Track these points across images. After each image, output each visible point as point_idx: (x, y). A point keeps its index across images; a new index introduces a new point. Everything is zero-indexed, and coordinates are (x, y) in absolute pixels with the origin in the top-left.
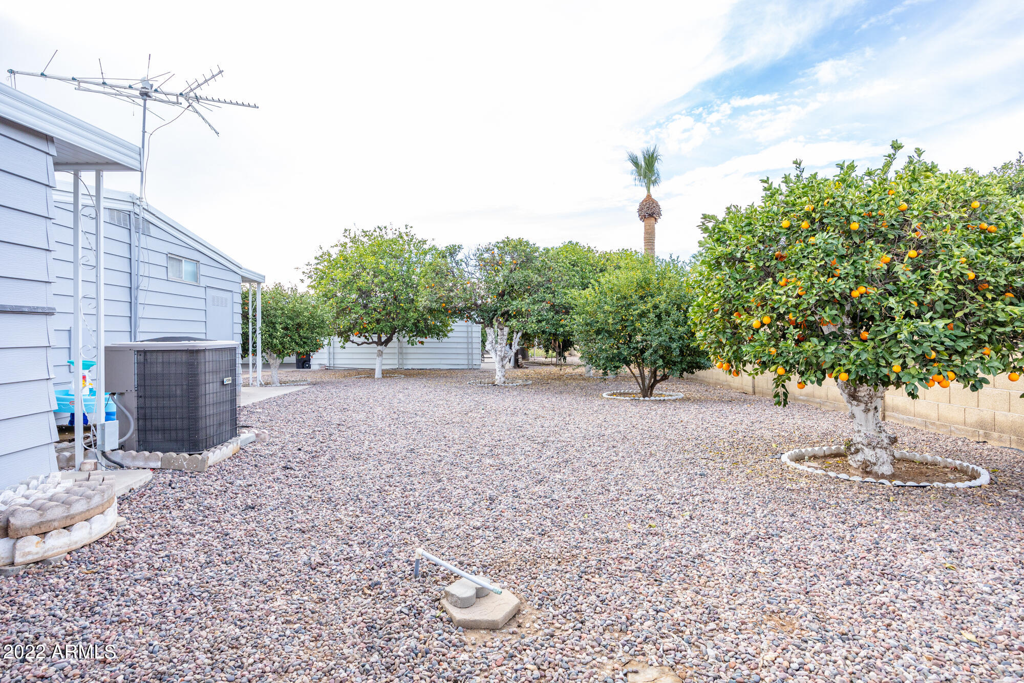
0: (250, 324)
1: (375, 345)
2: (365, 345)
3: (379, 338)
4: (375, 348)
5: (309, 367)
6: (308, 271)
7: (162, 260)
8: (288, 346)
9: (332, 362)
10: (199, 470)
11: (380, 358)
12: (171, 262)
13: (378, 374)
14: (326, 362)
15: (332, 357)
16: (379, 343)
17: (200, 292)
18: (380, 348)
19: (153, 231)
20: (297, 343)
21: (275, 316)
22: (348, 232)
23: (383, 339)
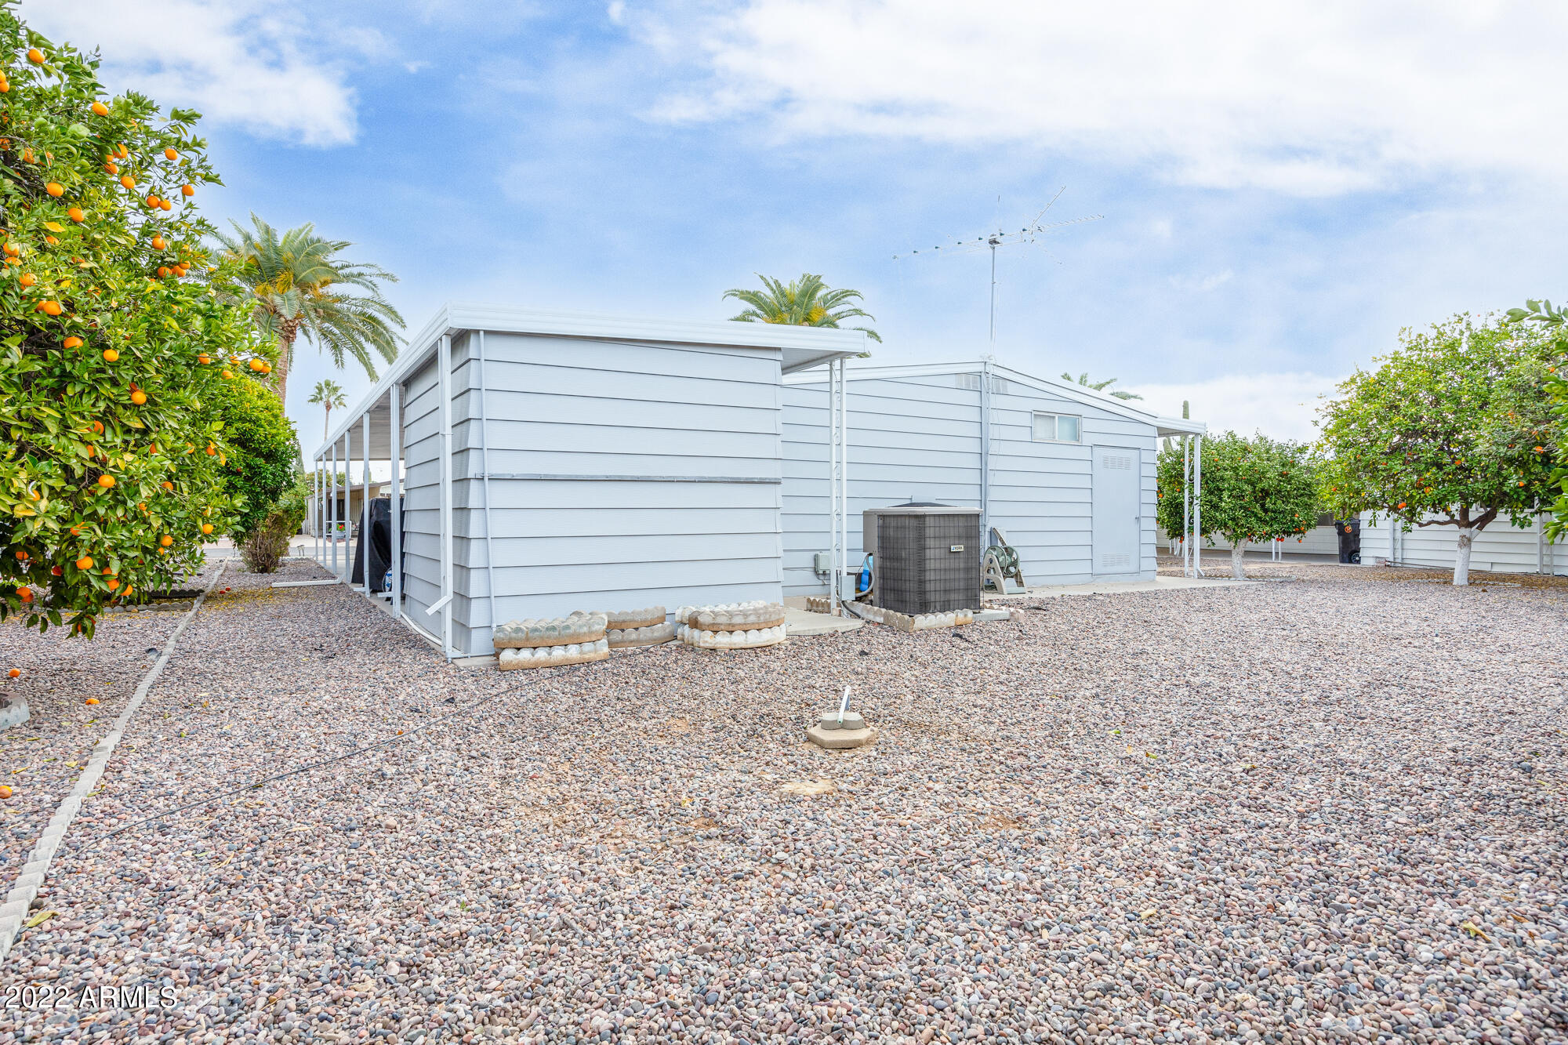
0: (1186, 492)
1: (1454, 527)
2: (1434, 526)
3: (1465, 513)
4: (1454, 532)
5: (1358, 562)
6: (1323, 407)
7: (1026, 420)
8: (1243, 522)
9: (1398, 555)
10: (905, 630)
11: (1465, 550)
12: (1039, 421)
13: (1460, 578)
14: (1388, 554)
15: (1399, 546)
16: (1465, 522)
17: (1085, 453)
18: (1465, 531)
19: (1011, 388)
20: (1260, 519)
21: (1223, 479)
22: (1407, 332)
23: (1473, 515)
